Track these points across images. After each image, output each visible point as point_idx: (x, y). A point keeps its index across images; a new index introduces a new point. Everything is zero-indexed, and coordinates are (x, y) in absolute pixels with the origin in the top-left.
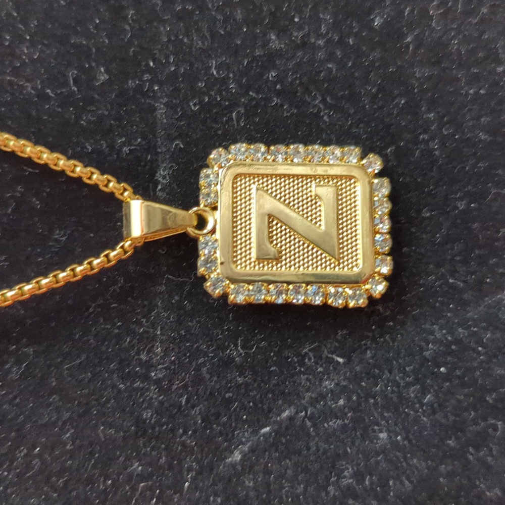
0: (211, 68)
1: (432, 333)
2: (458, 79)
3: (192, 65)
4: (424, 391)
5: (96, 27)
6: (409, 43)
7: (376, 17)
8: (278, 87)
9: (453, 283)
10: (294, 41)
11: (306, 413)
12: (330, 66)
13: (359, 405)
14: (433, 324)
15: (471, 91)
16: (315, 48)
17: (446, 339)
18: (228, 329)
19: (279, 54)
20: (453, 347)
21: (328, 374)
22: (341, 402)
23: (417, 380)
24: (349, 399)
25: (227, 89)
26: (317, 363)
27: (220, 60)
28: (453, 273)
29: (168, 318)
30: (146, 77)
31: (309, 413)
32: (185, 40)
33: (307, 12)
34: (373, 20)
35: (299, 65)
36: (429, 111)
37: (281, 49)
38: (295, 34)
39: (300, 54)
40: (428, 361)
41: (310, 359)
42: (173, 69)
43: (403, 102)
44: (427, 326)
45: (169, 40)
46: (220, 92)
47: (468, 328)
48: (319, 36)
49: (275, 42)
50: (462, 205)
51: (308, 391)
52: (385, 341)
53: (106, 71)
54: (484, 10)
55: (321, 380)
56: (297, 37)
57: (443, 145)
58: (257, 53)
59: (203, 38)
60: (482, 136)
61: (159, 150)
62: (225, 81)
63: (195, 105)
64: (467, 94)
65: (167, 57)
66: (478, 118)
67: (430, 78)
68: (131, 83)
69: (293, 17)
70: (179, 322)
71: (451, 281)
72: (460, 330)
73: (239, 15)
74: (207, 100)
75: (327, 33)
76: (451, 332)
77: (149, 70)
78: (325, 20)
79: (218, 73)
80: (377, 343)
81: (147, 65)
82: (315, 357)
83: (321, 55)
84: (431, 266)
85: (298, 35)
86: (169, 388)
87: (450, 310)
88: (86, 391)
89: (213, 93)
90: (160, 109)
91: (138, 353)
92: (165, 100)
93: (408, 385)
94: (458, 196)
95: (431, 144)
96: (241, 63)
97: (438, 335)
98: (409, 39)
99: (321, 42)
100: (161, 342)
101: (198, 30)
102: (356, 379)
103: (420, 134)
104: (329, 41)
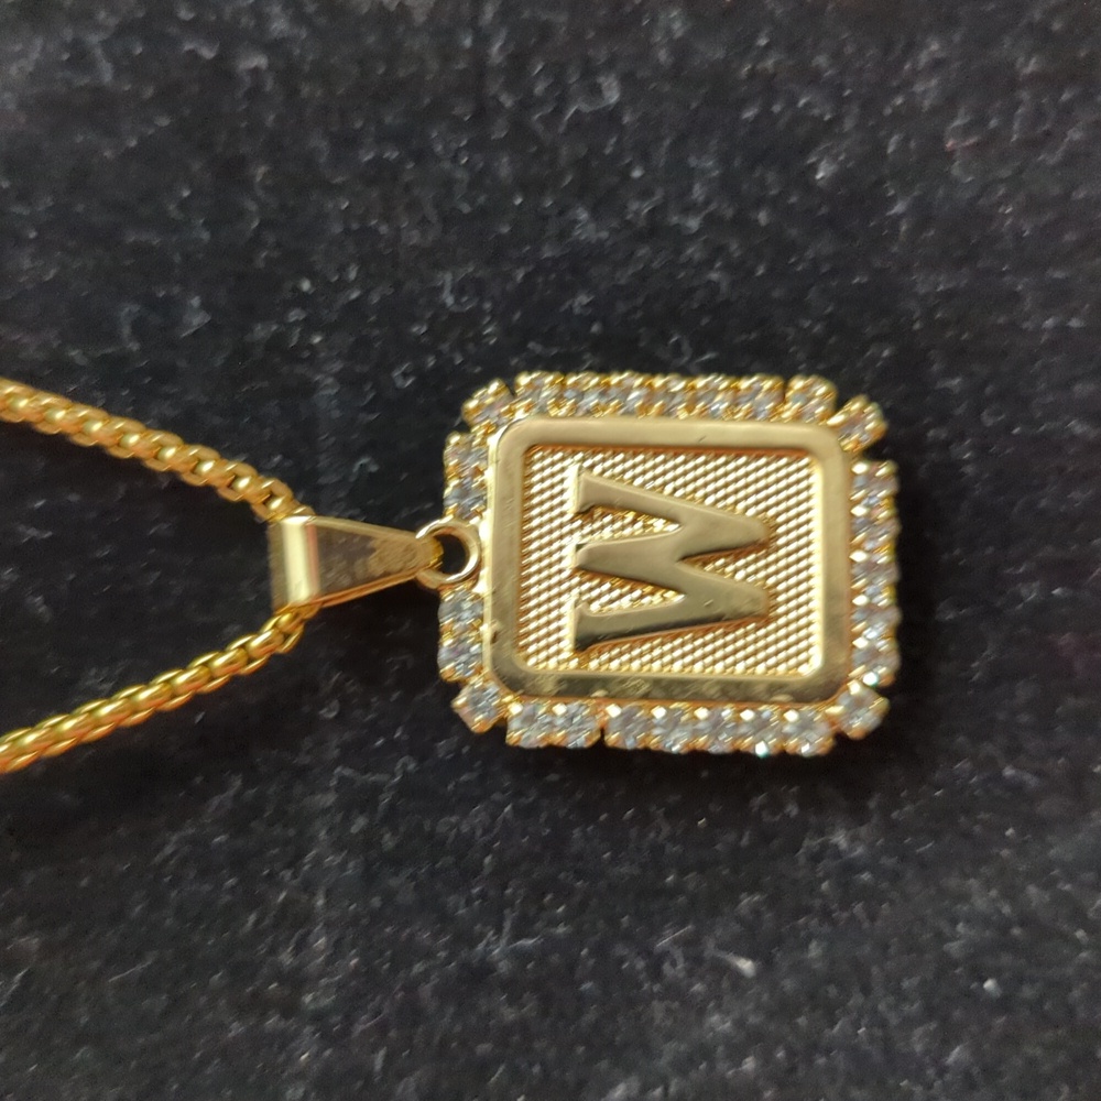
0: (441, 289)
1: (964, 897)
2: (1016, 297)
3: (398, 285)
4: (946, 1039)
5: (183, 205)
6: (900, 217)
7: (819, 161)
8: (595, 328)
9: (1013, 777)
10: (628, 223)
11: (666, 1089)
12: (714, 276)
13: (792, 1070)
14: (967, 877)
15: (1049, 323)
16: (680, 238)
17: (999, 912)
18: (483, 895)
19: (596, 253)
20: (1016, 931)
21: (719, 998)
22: (749, 1064)
23: (930, 1012)
24: (766, 1058)
25: (479, 338)
26: (690, 973)
27: (462, 273)
28: (1013, 753)
29: (343, 866)
30: (295, 315)
31: (672, 1090)
32: (384, 229)
33: (661, 156)
34: (814, 168)
35: (643, 276)
36: (949, 373)
37: (601, 243)
38: (634, 206)
39: (643, 251)
40: (956, 965)
41: (674, 964)
42: (354, 295)
43: (886, 353)
44: (953, 882)
45: (347, 231)
46: (460, 345)
47: (1049, 884)
48: (689, 209)
49: (586, 226)
50: (1031, 593)
51: (669, 1037)
52: (853, 918)
53: (205, 306)
54: (1075, 135)
55: (702, 1012)
56: (637, 213)
57: (982, 450)
58: (548, 252)
59: (424, 222)
60: (1078, 427)
61: (322, 481)
62: (472, 319)
63: (405, 375)
64: (1039, 331)
65: (342, 269)
66: (1067, 385)
67: (949, 295)
68: (261, 332)
69: (630, 167)
70: (369, 878)
71: (1009, 772)
72: (1032, 890)
73: (504, 168)
74: (432, 363)
75: (707, 202)
76: (1011, 893)
77: (302, 300)
78: (704, 172)
79: (457, 301)
80: (834, 923)
81: (296, 289)
82: (686, 959)
83: (693, 251)
84: (961, 739)
85: (639, 209)
86: (346, 1032)
87: (1007, 843)
88: (156, 1037)
89: (445, 347)
90: (327, 386)
91: (273, 951)
92: (337, 366)
93: (909, 1023)
94: (1021, 570)
95: (955, 450)
96: (509, 277)
97: (980, 903)
98: (899, 208)
99: (693, 223)
100: (328, 925)
101: (413, 206)
102: (784, 1009)
103: (928, 427)
104: (711, 221)
